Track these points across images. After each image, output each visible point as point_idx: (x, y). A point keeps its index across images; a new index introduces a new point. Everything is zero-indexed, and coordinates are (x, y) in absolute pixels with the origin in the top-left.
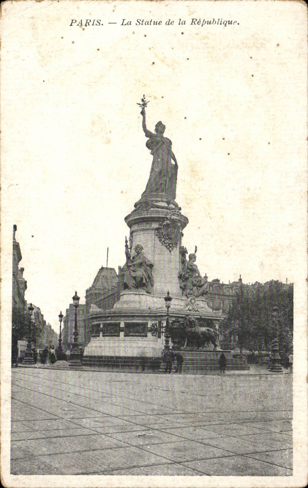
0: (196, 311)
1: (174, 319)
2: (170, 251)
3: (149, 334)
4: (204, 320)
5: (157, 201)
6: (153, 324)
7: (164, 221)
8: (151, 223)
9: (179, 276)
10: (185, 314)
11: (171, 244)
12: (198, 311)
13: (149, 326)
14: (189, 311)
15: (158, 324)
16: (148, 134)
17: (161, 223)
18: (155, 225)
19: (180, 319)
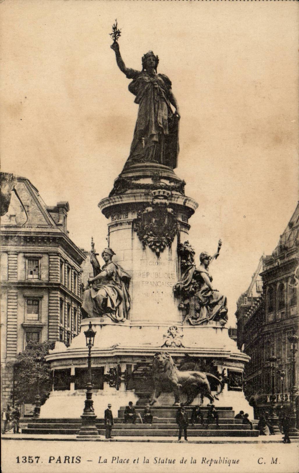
0: (179, 346)
1: (140, 361)
2: (158, 255)
3: (106, 385)
4: (196, 359)
5: (138, 178)
6: (111, 369)
7: (145, 207)
8: (127, 213)
9: (175, 290)
10: (154, 352)
11: (158, 242)
12: (183, 347)
13: (106, 373)
14: (167, 346)
15: (117, 370)
16: (130, 74)
17: (140, 211)
18: (132, 216)
19: (148, 361)
